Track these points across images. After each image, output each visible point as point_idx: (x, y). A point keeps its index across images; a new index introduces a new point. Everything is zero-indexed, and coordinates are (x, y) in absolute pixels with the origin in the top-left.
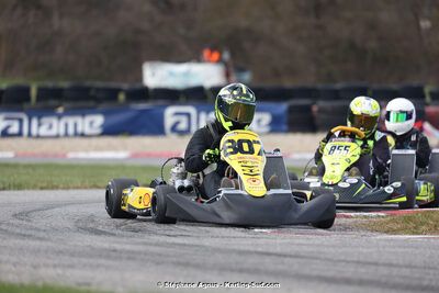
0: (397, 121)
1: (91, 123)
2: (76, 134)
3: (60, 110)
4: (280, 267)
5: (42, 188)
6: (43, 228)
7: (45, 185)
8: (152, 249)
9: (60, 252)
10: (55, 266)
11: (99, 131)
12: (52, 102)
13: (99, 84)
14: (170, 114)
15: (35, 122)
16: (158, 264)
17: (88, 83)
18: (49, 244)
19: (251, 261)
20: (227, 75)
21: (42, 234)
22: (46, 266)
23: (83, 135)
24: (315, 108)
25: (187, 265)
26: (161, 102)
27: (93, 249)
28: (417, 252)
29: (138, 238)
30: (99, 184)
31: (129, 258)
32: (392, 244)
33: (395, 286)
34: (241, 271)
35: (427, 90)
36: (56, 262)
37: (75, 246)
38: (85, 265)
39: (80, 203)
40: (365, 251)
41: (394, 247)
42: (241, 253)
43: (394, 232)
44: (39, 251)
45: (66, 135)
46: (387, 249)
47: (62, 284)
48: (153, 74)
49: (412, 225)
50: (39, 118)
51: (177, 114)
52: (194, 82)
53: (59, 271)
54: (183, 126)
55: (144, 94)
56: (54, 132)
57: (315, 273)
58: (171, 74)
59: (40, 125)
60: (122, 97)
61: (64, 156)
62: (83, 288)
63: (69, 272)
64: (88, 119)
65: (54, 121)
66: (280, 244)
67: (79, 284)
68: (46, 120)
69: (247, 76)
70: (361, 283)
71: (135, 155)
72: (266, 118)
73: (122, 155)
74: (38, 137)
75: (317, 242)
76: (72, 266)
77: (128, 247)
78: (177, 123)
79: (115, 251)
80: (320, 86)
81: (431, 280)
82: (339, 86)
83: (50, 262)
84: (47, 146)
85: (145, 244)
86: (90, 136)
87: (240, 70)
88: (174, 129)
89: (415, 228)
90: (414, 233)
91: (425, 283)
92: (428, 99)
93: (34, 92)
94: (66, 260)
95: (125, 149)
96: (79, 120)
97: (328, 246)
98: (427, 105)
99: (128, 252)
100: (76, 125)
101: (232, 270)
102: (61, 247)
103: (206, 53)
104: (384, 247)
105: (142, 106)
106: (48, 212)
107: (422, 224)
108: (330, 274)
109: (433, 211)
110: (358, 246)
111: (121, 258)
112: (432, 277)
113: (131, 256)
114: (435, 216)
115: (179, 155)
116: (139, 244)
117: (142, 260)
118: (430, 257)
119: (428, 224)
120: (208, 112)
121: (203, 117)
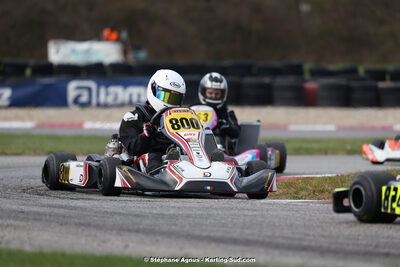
4: (173, 228)
8: (56, 210)
11: (7, 103)
13: (7, 60)
14: (73, 88)
16: (61, 225)
19: (146, 222)
20: (125, 52)
25: (88, 225)
26: (63, 77)
27: (2, 210)
28: (298, 215)
29: (44, 200)
30: (8, 151)
31: (35, 219)
32: (274, 207)
33: (278, 247)
34: (138, 231)
35: (307, 67)
40: (250, 213)
41: (276, 210)
42: (137, 216)
46: (270, 212)
48: (57, 52)
49: (293, 190)
51: (79, 88)
52: (94, 59)
54: (84, 98)
55: (49, 69)
57: (204, 234)
58: (74, 51)
60: (28, 72)
66: (174, 207)
69: (143, 55)
71: (40, 125)
73: (28, 125)
75: (207, 205)
77: (35, 209)
78: (78, 96)
79: (22, 212)
80: (209, 63)
81: (311, 241)
82: (227, 63)
85: (50, 206)
87: (137, 48)
88: (76, 101)
89: (295, 193)
90: (294, 198)
91: (305, 243)
92: (307, 76)
95: (31, 119)
97: (216, 209)
98: (306, 81)
99: (35, 213)
101: (129, 231)
103: (106, 33)
104: (268, 210)
105: (47, 80)
107: (302, 189)
108: (219, 234)
109: (312, 178)
110: (243, 209)
111: (28, 219)
112: (311, 238)
113: (37, 217)
114: (314, 182)
115: (80, 125)
116: (44, 206)
117: (47, 220)
118: (310, 220)
119: (307, 190)
120: (107, 86)
121: (103, 91)
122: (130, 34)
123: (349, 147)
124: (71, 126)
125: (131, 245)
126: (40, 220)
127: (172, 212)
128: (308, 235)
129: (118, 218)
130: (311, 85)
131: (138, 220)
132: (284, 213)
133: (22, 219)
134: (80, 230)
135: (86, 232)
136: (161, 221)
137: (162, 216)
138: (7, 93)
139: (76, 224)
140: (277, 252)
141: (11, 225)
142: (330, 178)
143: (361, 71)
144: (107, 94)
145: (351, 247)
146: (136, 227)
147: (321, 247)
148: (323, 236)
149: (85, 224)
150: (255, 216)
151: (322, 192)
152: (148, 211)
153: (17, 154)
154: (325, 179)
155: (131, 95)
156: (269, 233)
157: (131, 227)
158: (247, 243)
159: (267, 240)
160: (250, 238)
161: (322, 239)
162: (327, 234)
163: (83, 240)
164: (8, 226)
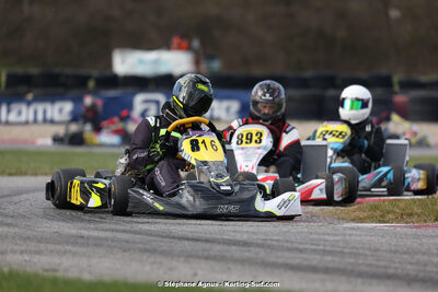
0: (352, 108)
1: (61, 111)
2: (45, 121)
3: (30, 96)
4: (247, 254)
5: (10, 174)
6: (11, 214)
7: (14, 171)
8: (119, 235)
9: (28, 238)
10: (22, 252)
11: (68, 118)
12: (22, 89)
13: (68, 71)
14: (139, 101)
15: (4, 108)
16: (124, 251)
17: (57, 70)
18: (17, 230)
19: (217, 249)
20: (197, 62)
21: (10, 220)
22: (14, 252)
23: (52, 122)
25: (153, 252)
26: (130, 90)
27: (60, 235)
28: (384, 240)
31: (96, 245)
32: (358, 232)
33: (360, 275)
34: (207, 258)
35: (396, 79)
36: (23, 248)
37: (43, 232)
38: (51, 251)
40: (331, 238)
41: (360, 236)
42: (207, 241)
43: (361, 220)
44: (6, 237)
45: (35, 121)
46: (353, 237)
47: (29, 269)
48: (123, 62)
49: (378, 213)
50: (9, 104)
51: (146, 101)
52: (163, 69)
53: (27, 258)
54: (152, 113)
55: (113, 81)
56: (23, 118)
57: (281, 261)
58: (141, 62)
59: (9, 111)
60: (91, 84)
61: (33, 143)
62: (50, 274)
63: (36, 258)
64: (58, 106)
65: (23, 107)
66: (247, 232)
67: (46, 270)
68: (15, 107)
69: (216, 65)
70: (327, 271)
72: (235, 106)
74: (7, 123)
76: (38, 253)
77: (95, 234)
78: (146, 111)
79: (82, 237)
80: (290, 74)
81: (397, 268)
82: (309, 74)
83: (17, 248)
84: (17, 132)
85: (112, 230)
86: (59, 123)
87: (210, 57)
89: (381, 216)
90: (380, 222)
91: (391, 271)
92: (396, 88)
93: (4, 79)
94: (33, 246)
96: (48, 107)
97: (294, 234)
98: (396, 93)
99: (96, 238)
100: (45, 112)
101: (199, 257)
102: (29, 233)
103: (175, 41)
104: (350, 235)
105: (112, 93)
106: (16, 199)
107: (388, 212)
108: (297, 261)
109: (399, 200)
110: (324, 234)
111: (88, 245)
112: (398, 265)
113: (98, 243)
114: (402, 205)
116: (106, 230)
117: (109, 246)
118: (396, 245)
119: (394, 213)
122: (203, 43)
125: (200, 273)
126: (101, 245)
127: (245, 237)
128: (394, 262)
129: (186, 243)
130: (400, 98)
131: (208, 246)
132: (368, 238)
133: (82, 245)
134: (144, 257)
135: (152, 259)
137: (235, 242)
139: (140, 250)
140: (359, 281)
141: (70, 251)
142: (420, 200)
146: (206, 254)
147: (408, 275)
150: (337, 241)
151: (410, 215)
154: (414, 201)
156: (351, 261)
157: (200, 253)
159: (350, 268)
160: (331, 265)
161: (409, 267)
162: (414, 260)
163: (147, 268)
164: (65, 252)
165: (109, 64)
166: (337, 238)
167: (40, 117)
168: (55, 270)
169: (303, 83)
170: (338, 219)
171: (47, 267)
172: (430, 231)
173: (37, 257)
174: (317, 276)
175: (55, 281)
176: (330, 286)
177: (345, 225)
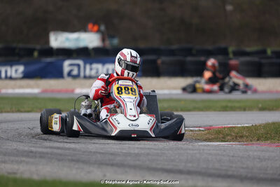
1: (16, 71)
2: (6, 77)
4: (138, 163)
8: (55, 151)
11: (21, 76)
13: (21, 45)
14: (67, 65)
16: (59, 160)
17: (14, 45)
19: (118, 159)
20: (103, 40)
23: (11, 78)
24: (159, 61)
25: (78, 161)
26: (61, 57)
27: (18, 151)
28: (225, 153)
29: (47, 144)
30: (22, 110)
31: (41, 157)
32: (209, 148)
33: (210, 175)
34: (112, 165)
35: (231, 49)
37: (7, 149)
38: (12, 161)
39: (9, 121)
40: (191, 152)
41: (209, 150)
42: (112, 154)
43: (210, 140)
46: (205, 151)
48: (56, 39)
49: (221, 136)
51: (71, 65)
52: (82, 44)
54: (75, 72)
55: (50, 52)
57: (159, 167)
58: (67, 39)
60: (36, 54)
64: (14, 68)
66: (138, 148)
67: (9, 173)
69: (116, 41)
71: (44, 91)
73: (36, 91)
75: (161, 146)
76: (4, 162)
77: (40, 150)
78: (71, 71)
79: (32, 152)
80: (163, 47)
81: (233, 171)
82: (175, 47)
85: (51, 148)
86: (16, 79)
87: (112, 37)
88: (69, 74)
89: (223, 138)
90: (222, 141)
91: (230, 173)
92: (231, 56)
95: (38, 87)
97: (167, 150)
98: (230, 59)
99: (40, 153)
100: (6, 72)
101: (107, 165)
103: (90, 26)
104: (203, 150)
105: (49, 60)
107: (228, 135)
108: (169, 167)
109: (234, 127)
110: (186, 149)
111: (36, 157)
112: (234, 169)
113: (42, 156)
114: (236, 130)
115: (72, 91)
116: (47, 148)
117: (49, 158)
118: (233, 156)
119: (232, 135)
120: (91, 64)
121: (88, 67)
122: (107, 28)
123: (260, 106)
124: (66, 91)
125: (108, 175)
127: (136, 151)
128: (232, 167)
129: (99, 156)
130: (234, 62)
131: (113, 157)
132: (215, 152)
133: (32, 157)
134: (72, 164)
135: (76, 166)
136: (129, 158)
137: (130, 154)
138: (21, 68)
139: (69, 160)
140: (210, 179)
141: (24, 161)
142: (247, 127)
143: (269, 52)
144: (91, 69)
145: (261, 176)
146: (111, 162)
147: (241, 175)
148: (243, 168)
149: (76, 160)
151: (241, 137)
152: (119, 151)
153: (28, 112)
154: (244, 128)
155: (108, 70)
156: (205, 166)
157: (108, 162)
158: (189, 173)
159: (203, 171)
160: (191, 169)
161: (242, 170)
162: (245, 166)
163: (74, 172)
164: (21, 162)
165: (48, 41)
166: (195, 152)
167: (3, 75)
168: (15, 173)
169: (172, 53)
170: (195, 139)
171: (10, 171)
172: (255, 147)
173: (3, 164)
174: (183, 176)
175: (15, 180)
176: (191, 183)
177: (200, 144)
